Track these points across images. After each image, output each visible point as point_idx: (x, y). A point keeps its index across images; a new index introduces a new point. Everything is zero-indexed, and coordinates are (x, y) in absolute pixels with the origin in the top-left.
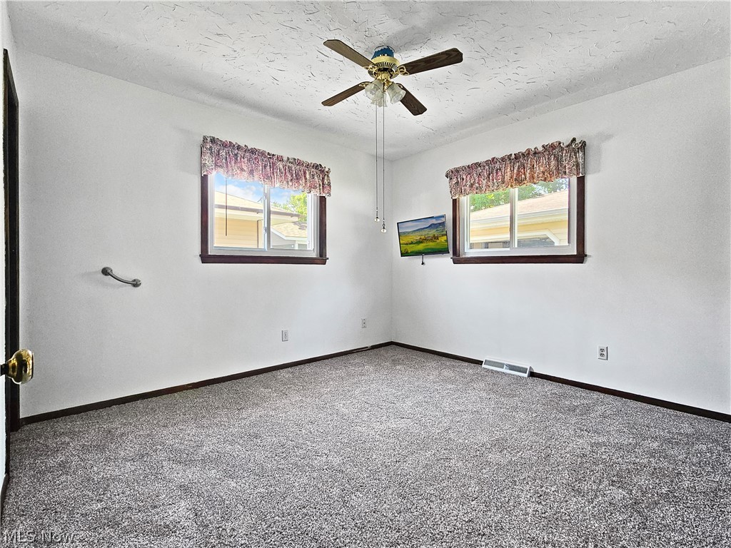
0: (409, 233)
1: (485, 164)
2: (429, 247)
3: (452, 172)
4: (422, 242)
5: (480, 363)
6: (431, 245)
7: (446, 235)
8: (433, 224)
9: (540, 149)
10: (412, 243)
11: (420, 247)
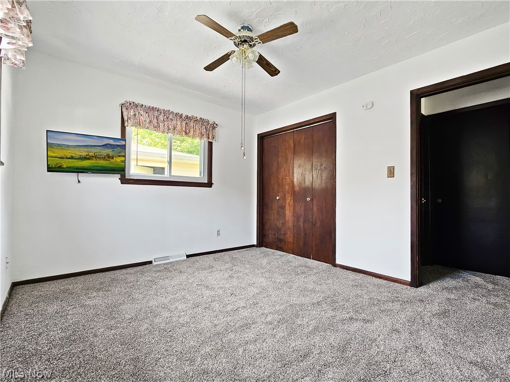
0: (68, 146)
1: (162, 112)
2: (100, 165)
3: (130, 104)
4: (89, 159)
5: (150, 262)
6: (102, 163)
7: (125, 156)
8: (109, 144)
9: (199, 118)
10: (72, 158)
11: (86, 163)
